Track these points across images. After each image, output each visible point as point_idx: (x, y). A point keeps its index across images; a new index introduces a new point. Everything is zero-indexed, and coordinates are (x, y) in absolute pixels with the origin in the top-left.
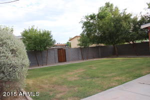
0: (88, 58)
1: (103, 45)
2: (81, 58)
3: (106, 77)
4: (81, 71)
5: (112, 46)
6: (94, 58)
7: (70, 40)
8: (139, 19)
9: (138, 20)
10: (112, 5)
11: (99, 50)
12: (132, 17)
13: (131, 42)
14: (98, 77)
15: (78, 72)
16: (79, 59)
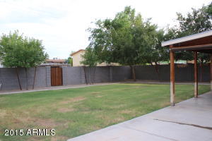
0: (93, 82)
1: (117, 64)
2: (84, 80)
3: (111, 110)
4: (79, 99)
5: (128, 66)
6: (102, 82)
7: (72, 55)
8: (166, 33)
9: (164, 34)
10: (133, 11)
11: (111, 71)
12: (157, 30)
13: (154, 64)
14: (100, 109)
15: (75, 101)
16: (81, 83)
